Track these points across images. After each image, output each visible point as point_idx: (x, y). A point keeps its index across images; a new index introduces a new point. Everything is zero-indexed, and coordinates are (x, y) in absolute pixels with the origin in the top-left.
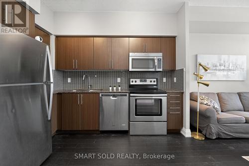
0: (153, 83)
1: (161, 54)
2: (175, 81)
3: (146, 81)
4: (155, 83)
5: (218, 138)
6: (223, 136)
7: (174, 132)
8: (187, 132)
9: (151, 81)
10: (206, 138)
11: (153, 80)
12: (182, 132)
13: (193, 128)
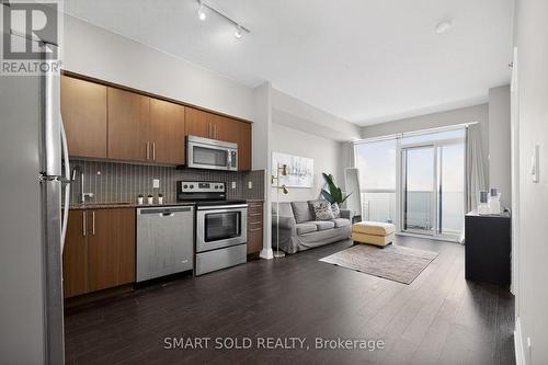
0: (219, 190)
1: (235, 146)
2: (250, 187)
3: (208, 186)
4: (223, 190)
5: (298, 252)
6: (302, 248)
7: (254, 257)
8: (268, 254)
9: (216, 187)
10: (287, 254)
11: (219, 185)
12: (261, 256)
13: (274, 249)
